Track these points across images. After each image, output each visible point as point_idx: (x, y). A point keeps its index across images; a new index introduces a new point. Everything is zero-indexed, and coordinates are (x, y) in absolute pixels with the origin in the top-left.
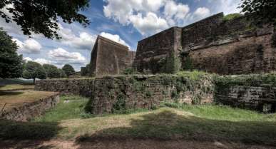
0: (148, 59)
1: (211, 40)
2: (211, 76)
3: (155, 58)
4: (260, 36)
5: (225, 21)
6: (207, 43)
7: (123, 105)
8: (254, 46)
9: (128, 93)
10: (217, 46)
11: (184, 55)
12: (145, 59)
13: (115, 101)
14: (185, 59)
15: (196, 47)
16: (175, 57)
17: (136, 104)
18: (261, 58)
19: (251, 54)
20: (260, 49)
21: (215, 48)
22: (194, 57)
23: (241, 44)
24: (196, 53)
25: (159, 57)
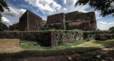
0: (53, 24)
1: (75, 20)
2: (82, 31)
3: (56, 24)
4: (88, 20)
5: (79, 14)
6: (74, 20)
7: (62, 42)
8: (86, 23)
9: (63, 37)
10: (77, 22)
11: (67, 24)
12: (51, 24)
13: (59, 40)
14: (67, 25)
15: (70, 21)
16: (64, 24)
17: (65, 41)
18: (88, 26)
19: (86, 25)
20: (88, 24)
21: (76, 22)
22: (70, 25)
23: (83, 22)
24: (71, 23)
25: (58, 24)
